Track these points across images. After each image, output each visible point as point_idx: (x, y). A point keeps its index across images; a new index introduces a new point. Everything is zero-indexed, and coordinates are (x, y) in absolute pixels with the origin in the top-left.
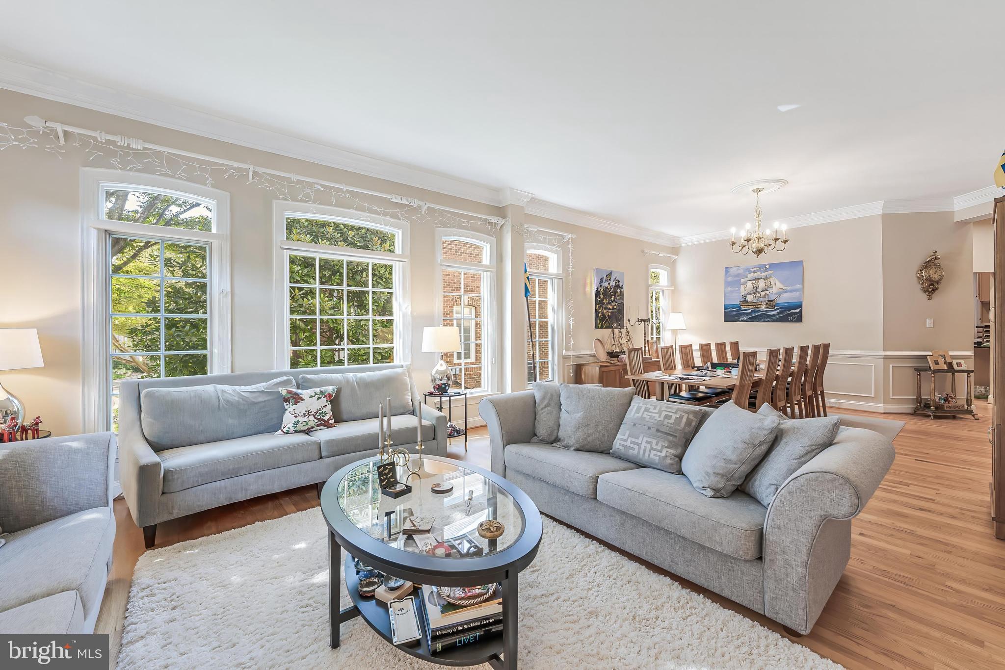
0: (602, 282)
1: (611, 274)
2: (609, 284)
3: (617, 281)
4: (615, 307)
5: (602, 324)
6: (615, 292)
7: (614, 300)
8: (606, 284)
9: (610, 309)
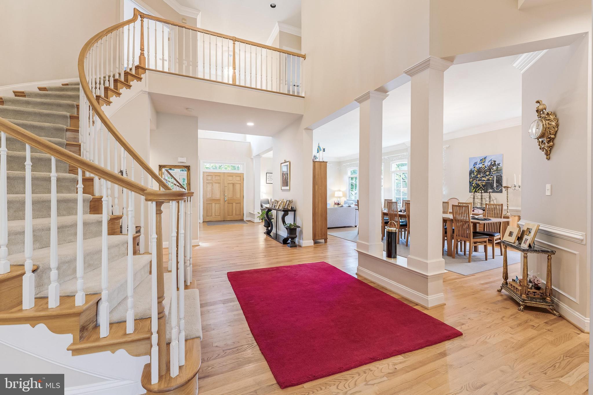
0: (476, 165)
1: (485, 158)
2: (484, 164)
3: (493, 162)
4: (490, 179)
5: (476, 190)
6: (490, 170)
7: (489, 175)
8: (481, 166)
9: (484, 180)
